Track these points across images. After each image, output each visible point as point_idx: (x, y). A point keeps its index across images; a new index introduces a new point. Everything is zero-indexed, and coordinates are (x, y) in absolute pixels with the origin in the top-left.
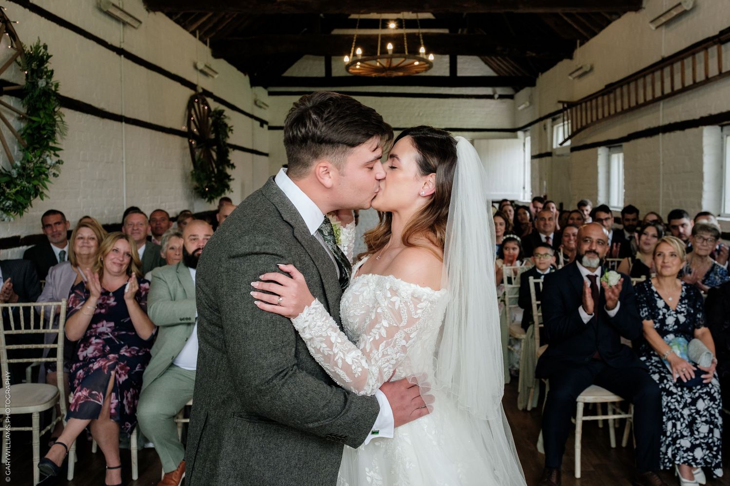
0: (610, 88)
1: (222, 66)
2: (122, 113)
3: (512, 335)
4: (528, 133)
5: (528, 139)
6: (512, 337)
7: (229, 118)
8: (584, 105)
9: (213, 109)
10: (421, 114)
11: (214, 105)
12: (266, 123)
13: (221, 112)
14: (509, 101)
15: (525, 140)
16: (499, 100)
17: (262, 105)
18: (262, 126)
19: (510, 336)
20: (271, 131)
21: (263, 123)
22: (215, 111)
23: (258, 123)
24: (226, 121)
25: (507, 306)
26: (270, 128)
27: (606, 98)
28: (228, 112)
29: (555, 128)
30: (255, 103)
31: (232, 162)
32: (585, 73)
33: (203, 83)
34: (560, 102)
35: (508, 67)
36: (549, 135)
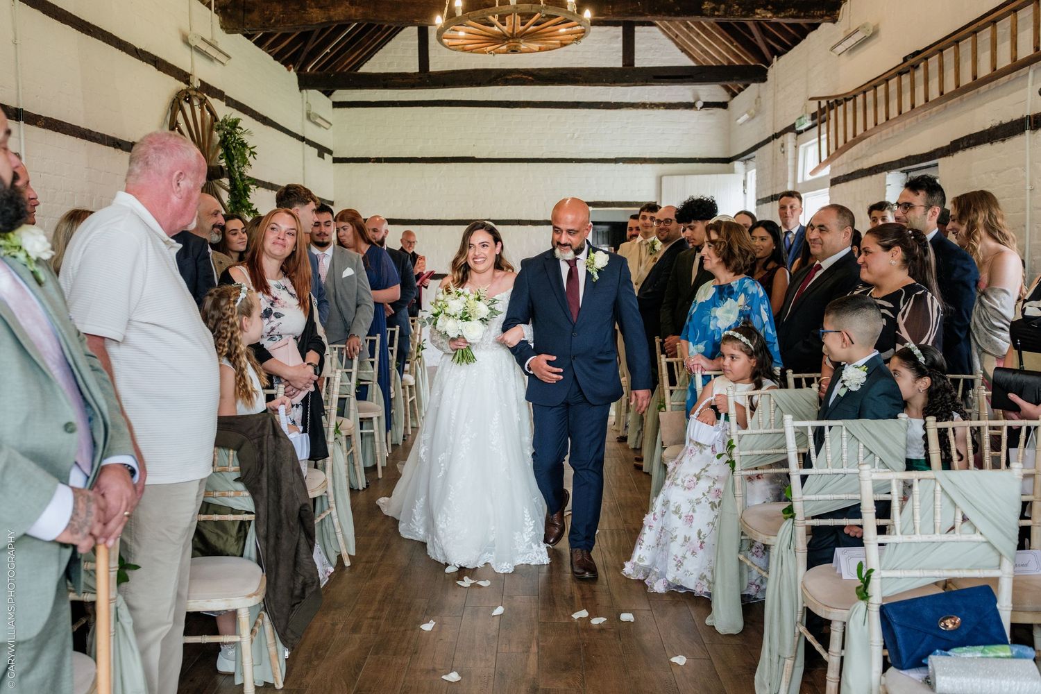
0: (913, 62)
1: (238, 45)
2: (18, 104)
3: (745, 532)
4: (751, 163)
5: (752, 174)
6: (746, 535)
7: (250, 133)
8: (860, 99)
9: (221, 118)
10: (576, 136)
11: (223, 111)
12: (330, 152)
13: (235, 124)
14: (720, 111)
15: (746, 174)
16: (704, 111)
17: (318, 121)
18: (321, 155)
19: (742, 533)
20: (338, 165)
21: (322, 151)
22: (225, 121)
23: (315, 151)
24: (245, 138)
25: (736, 473)
26: (336, 160)
27: (906, 79)
28: (246, 122)
29: (801, 148)
30: (309, 116)
31: (254, 208)
32: (864, 41)
33: (202, 71)
34: (812, 99)
35: (720, 53)
36: (790, 163)
